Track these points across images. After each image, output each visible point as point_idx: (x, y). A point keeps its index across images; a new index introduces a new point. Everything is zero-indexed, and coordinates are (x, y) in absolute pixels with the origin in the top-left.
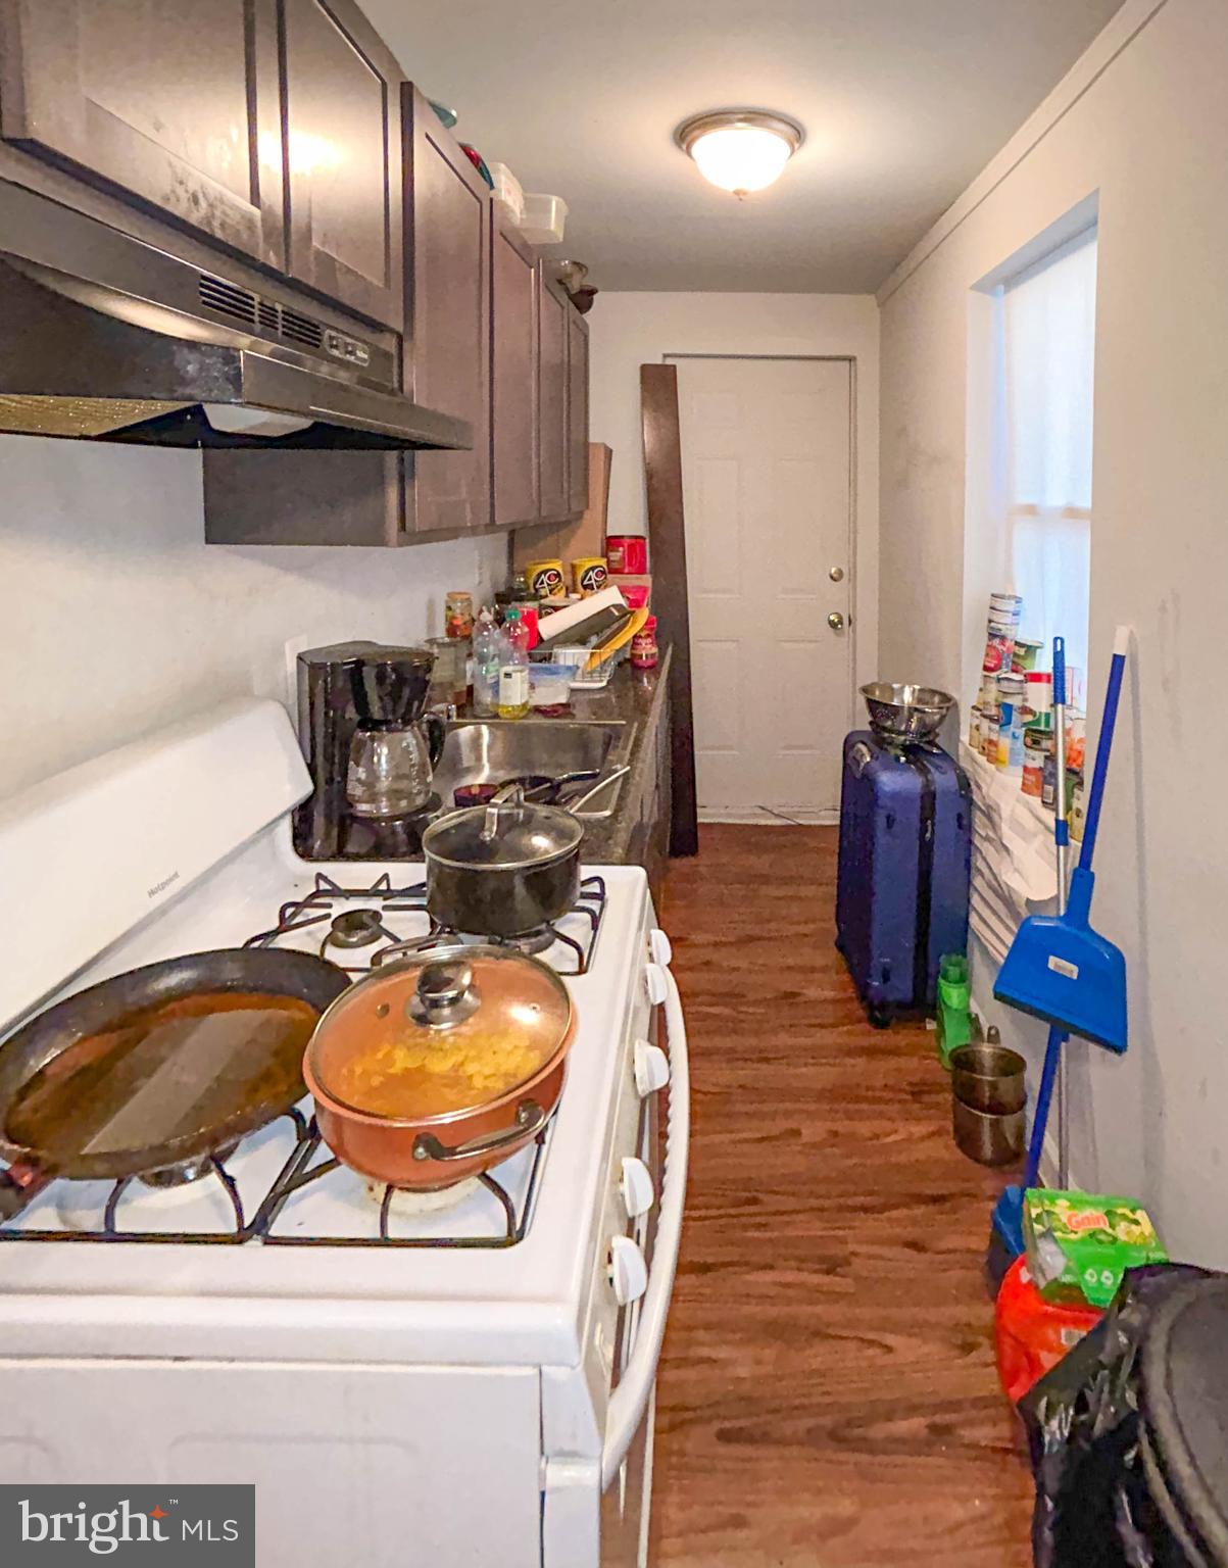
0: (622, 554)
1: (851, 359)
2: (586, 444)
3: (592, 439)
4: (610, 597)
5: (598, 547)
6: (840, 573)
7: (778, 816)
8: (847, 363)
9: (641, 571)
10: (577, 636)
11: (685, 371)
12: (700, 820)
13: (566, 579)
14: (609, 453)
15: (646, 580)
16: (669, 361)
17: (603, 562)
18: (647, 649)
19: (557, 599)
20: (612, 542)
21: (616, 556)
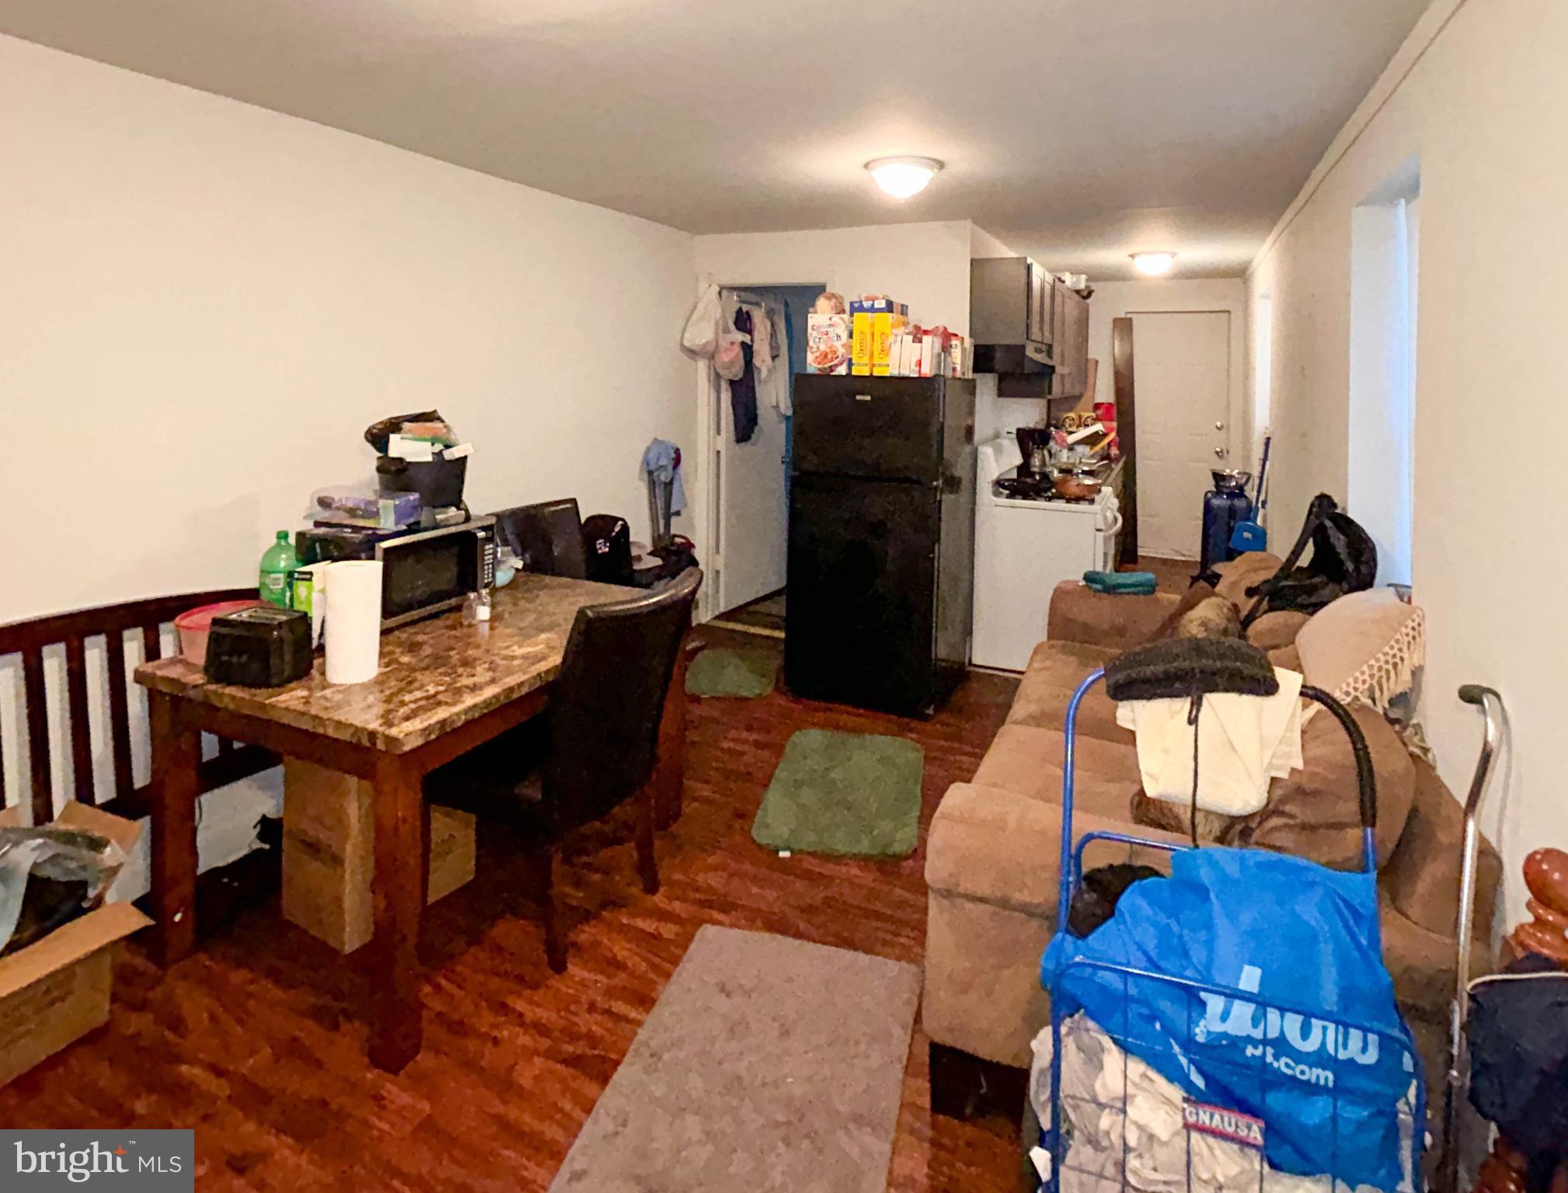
0: (1103, 411)
1: (1229, 312)
2: (1087, 360)
3: (1090, 357)
4: (1099, 427)
5: (1091, 407)
6: (1222, 426)
7: (1184, 555)
8: (1226, 314)
9: (1111, 420)
10: (1084, 441)
11: (1137, 321)
12: (1140, 553)
13: (1077, 422)
14: (1097, 362)
15: (1114, 424)
16: (1129, 316)
17: (1094, 415)
18: (1114, 451)
19: (1073, 429)
20: (1097, 406)
21: (1099, 412)
